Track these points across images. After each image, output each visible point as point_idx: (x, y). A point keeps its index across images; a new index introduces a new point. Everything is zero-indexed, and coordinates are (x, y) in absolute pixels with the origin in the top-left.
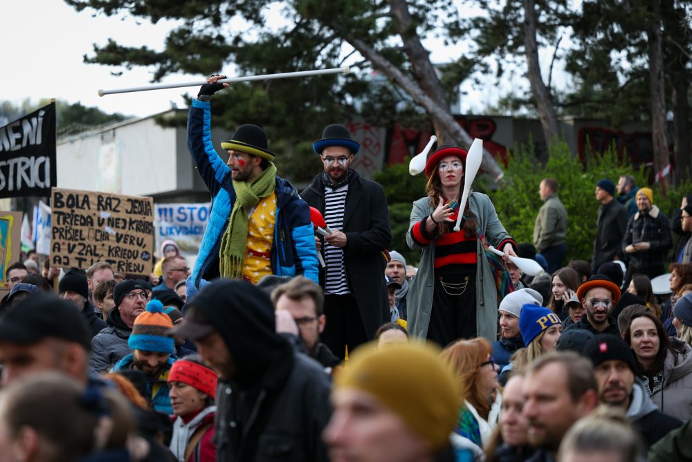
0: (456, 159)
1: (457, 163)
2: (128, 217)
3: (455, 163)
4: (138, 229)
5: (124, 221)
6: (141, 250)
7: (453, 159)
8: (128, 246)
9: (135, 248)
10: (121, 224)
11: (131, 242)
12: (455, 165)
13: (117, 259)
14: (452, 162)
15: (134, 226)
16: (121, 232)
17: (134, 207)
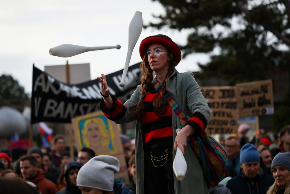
0: (158, 46)
1: (159, 49)
2: (220, 101)
3: (157, 49)
4: (227, 107)
5: (218, 103)
6: (229, 119)
7: (155, 46)
8: (221, 118)
9: (225, 118)
10: (216, 105)
11: (223, 116)
12: (158, 51)
13: (215, 127)
14: (155, 49)
15: (225, 105)
16: (216, 110)
17: (224, 94)
